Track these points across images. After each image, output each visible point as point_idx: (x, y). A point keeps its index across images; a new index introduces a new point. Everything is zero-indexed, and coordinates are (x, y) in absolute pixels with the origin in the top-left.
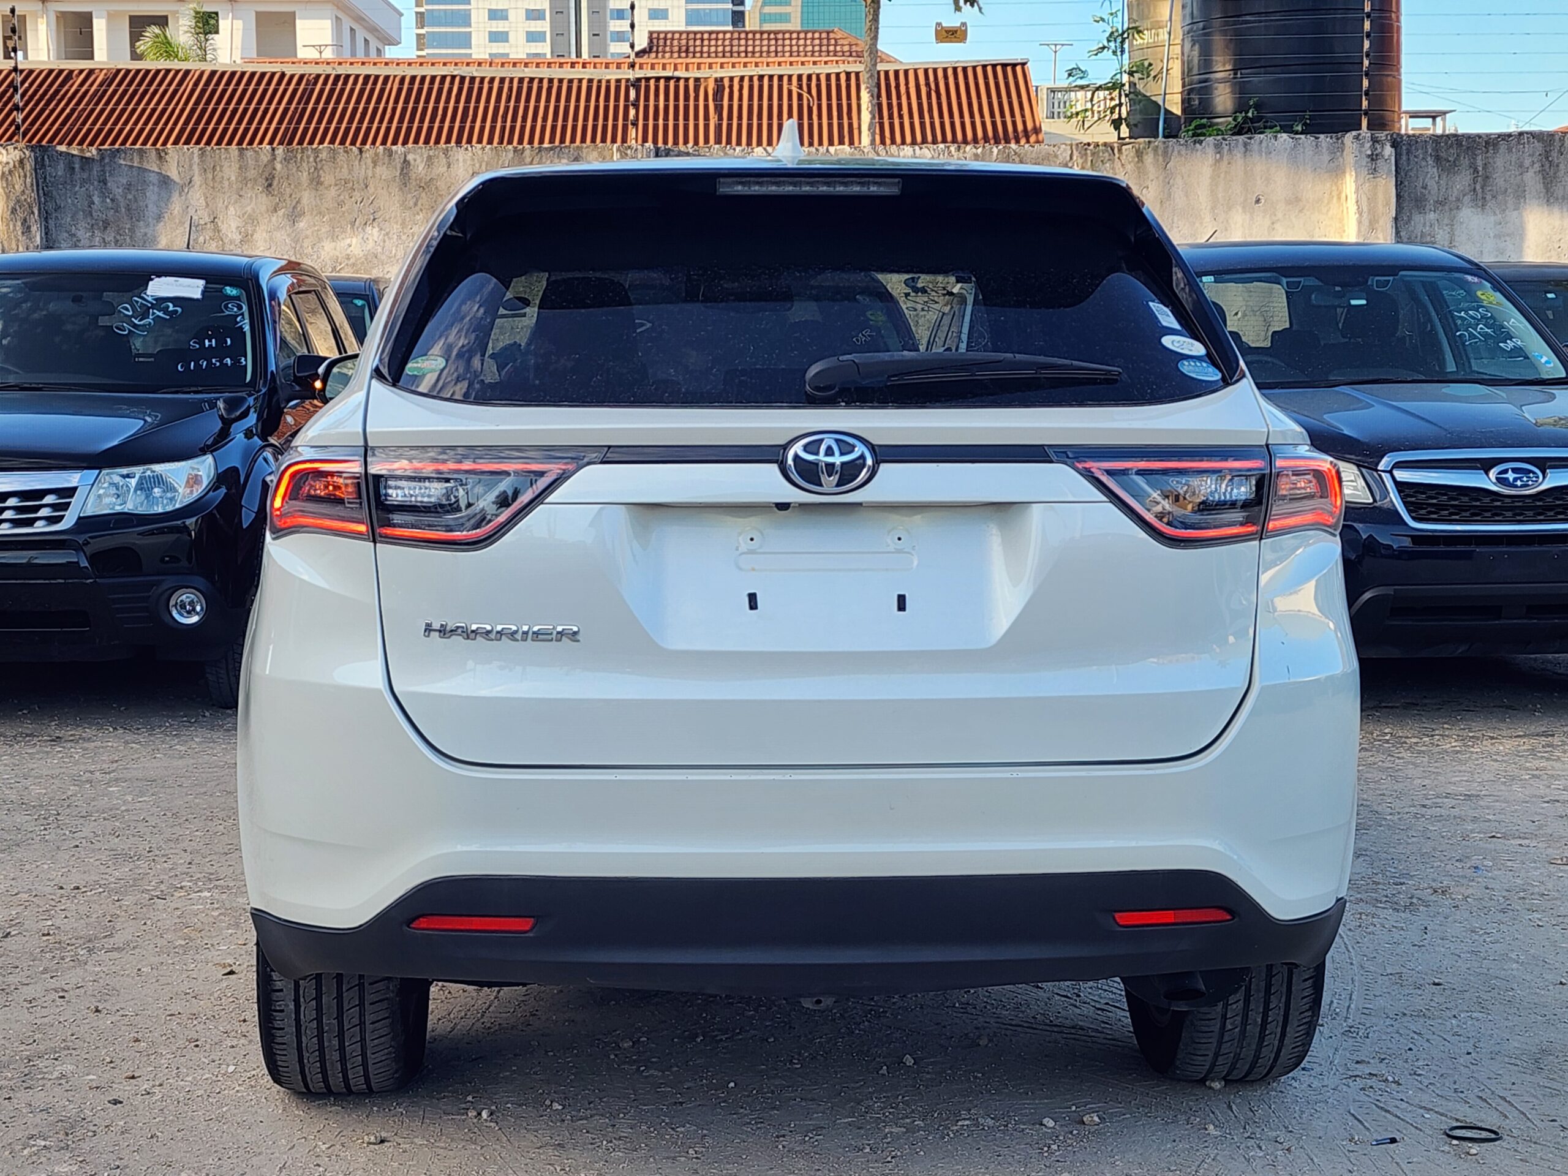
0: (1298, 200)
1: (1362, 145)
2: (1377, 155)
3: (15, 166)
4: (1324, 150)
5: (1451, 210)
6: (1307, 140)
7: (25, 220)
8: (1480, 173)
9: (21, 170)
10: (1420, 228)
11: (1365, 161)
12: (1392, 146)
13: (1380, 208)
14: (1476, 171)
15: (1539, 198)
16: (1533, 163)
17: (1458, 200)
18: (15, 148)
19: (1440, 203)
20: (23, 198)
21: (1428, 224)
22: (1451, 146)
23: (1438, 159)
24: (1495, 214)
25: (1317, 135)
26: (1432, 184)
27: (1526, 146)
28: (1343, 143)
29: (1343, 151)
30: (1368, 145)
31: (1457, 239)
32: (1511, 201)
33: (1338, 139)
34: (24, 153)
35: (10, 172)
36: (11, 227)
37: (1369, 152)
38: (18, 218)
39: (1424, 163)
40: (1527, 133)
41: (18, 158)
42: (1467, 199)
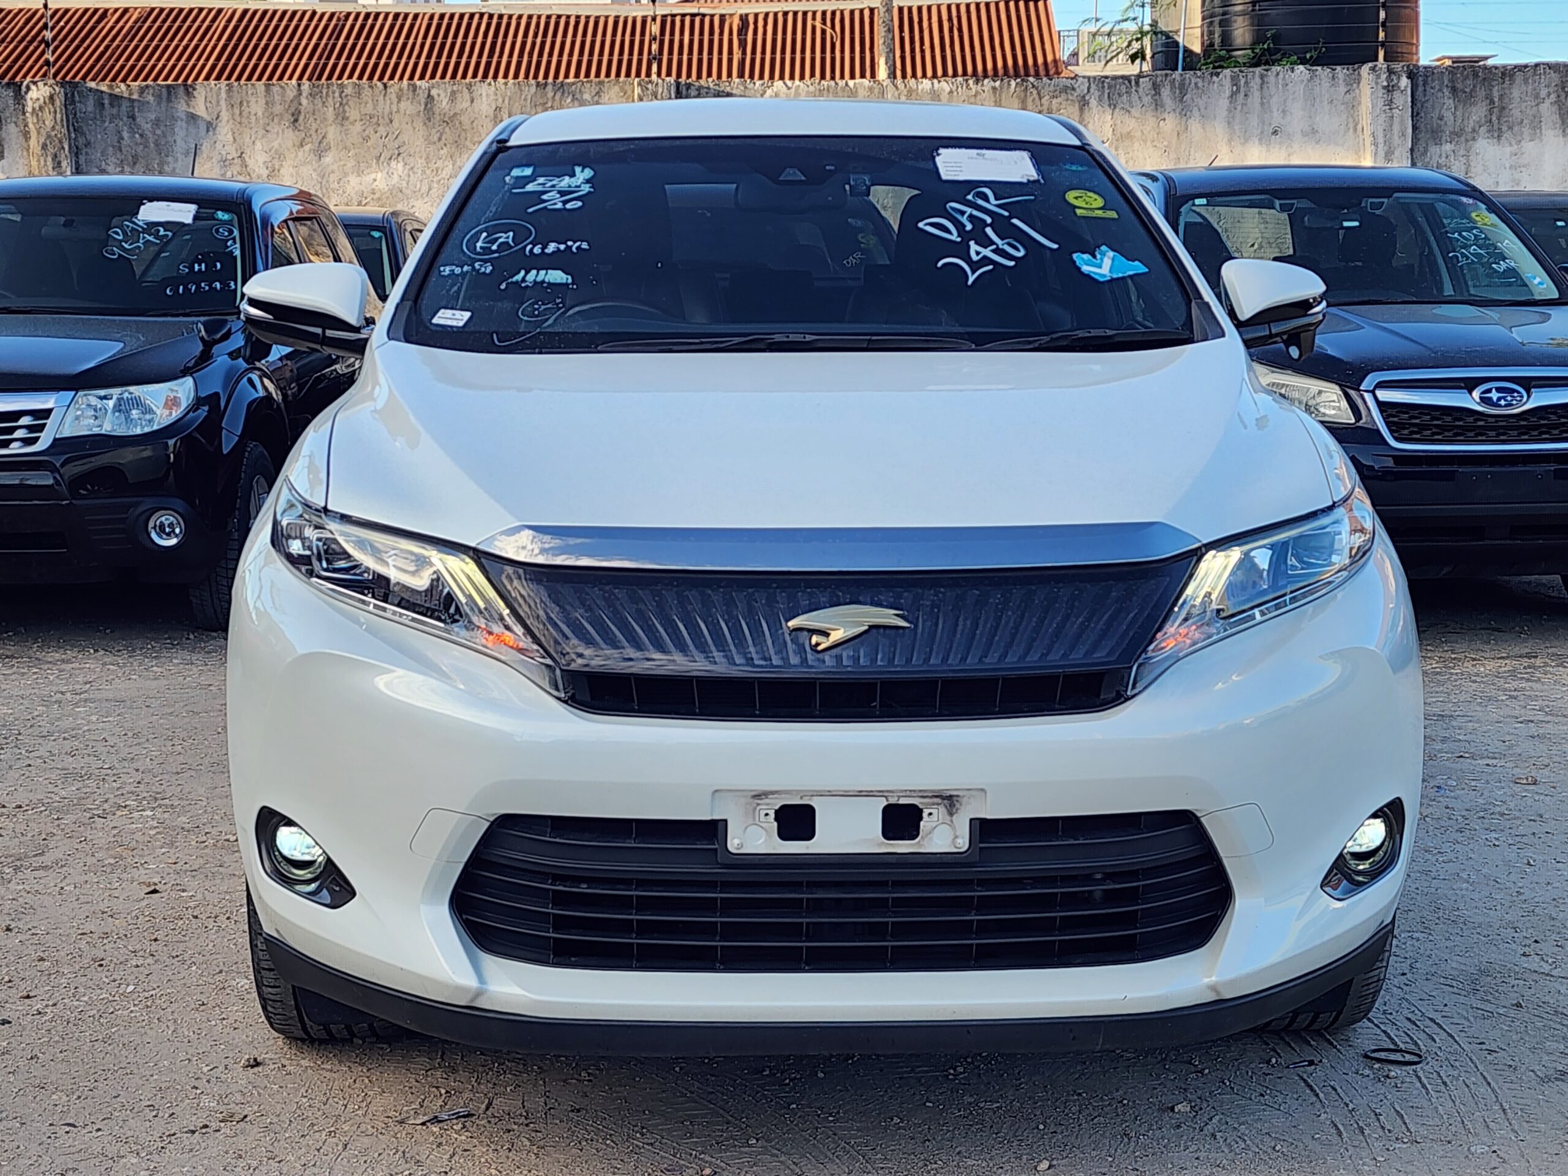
0: (1314, 131)
1: (1378, 77)
2: (1393, 86)
3: (45, 102)
4: (1341, 82)
5: (1467, 141)
6: (1323, 72)
7: (56, 156)
8: (1497, 104)
9: (51, 106)
10: (1435, 159)
11: (1381, 92)
12: (1408, 78)
13: (1396, 140)
14: (1492, 102)
15: (1556, 128)
16: (1549, 94)
17: (1474, 131)
18: (45, 84)
19: (1457, 134)
20: (53, 133)
21: (1444, 155)
22: (1466, 78)
23: (1454, 90)
24: (1511, 145)
25: (1334, 67)
26: (1448, 115)
27: (1543, 77)
28: (1359, 74)
29: (1359, 83)
30: (1384, 76)
31: (1473, 170)
32: (1526, 131)
33: (1354, 70)
34: (54, 89)
35: (41, 108)
36: (42, 162)
37: (1385, 84)
38: (49, 153)
39: (1440, 94)
40: (1544, 64)
41: (48, 94)
42: (1483, 130)
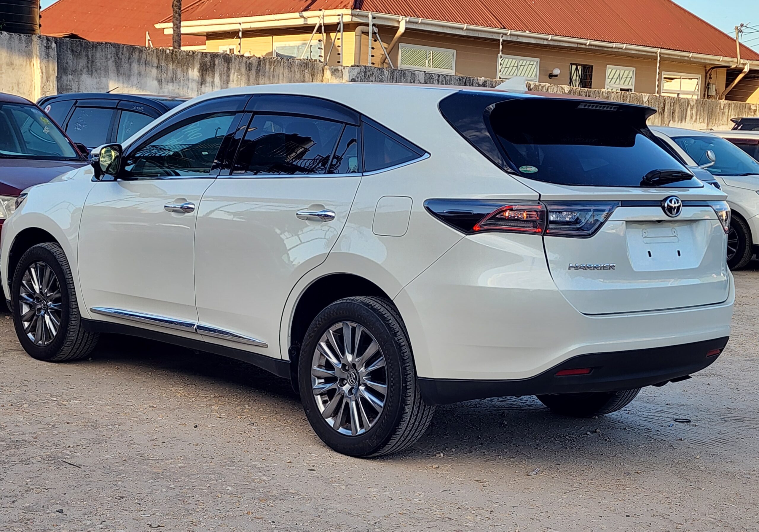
0: (12, 64)
1: (42, 41)
2: (49, 46)
4: (23, 41)
5: (78, 75)
6: (15, 36)
8: (90, 59)
10: (65, 82)
11: (44, 48)
12: (55, 43)
13: (51, 72)
14: (88, 58)
15: (114, 73)
16: (111, 57)
17: (81, 70)
19: (74, 71)
21: (69, 81)
22: (78, 46)
23: (72, 51)
24: (96, 78)
25: (20, 34)
26: (70, 62)
27: (109, 49)
28: (32, 39)
29: (31, 43)
30: (45, 41)
31: (81, 88)
32: (103, 73)
33: (29, 37)
37: (45, 45)
39: (66, 52)
40: (109, 43)
42: (85, 70)
